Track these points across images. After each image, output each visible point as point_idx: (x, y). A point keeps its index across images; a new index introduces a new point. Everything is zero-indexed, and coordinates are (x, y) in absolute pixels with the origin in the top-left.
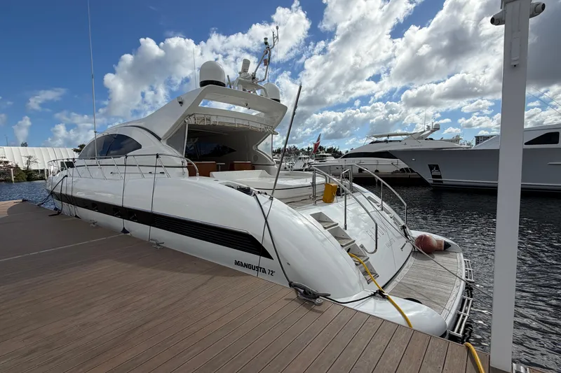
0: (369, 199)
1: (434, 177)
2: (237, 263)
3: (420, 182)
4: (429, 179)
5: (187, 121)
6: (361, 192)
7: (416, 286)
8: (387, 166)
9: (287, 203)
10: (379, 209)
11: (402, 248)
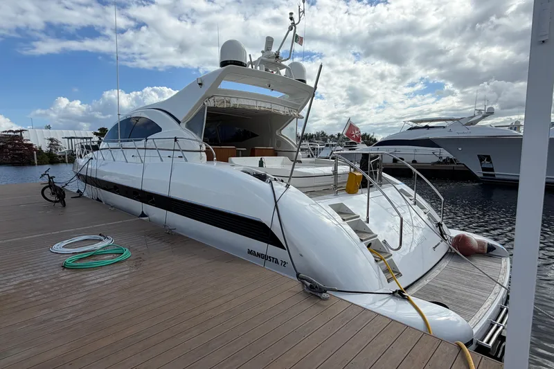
0: (401, 191)
1: (484, 169)
2: (250, 252)
3: (467, 175)
4: (479, 173)
5: (206, 103)
6: (393, 184)
7: (445, 290)
8: (427, 156)
9: (306, 193)
10: (412, 202)
11: (434, 248)
